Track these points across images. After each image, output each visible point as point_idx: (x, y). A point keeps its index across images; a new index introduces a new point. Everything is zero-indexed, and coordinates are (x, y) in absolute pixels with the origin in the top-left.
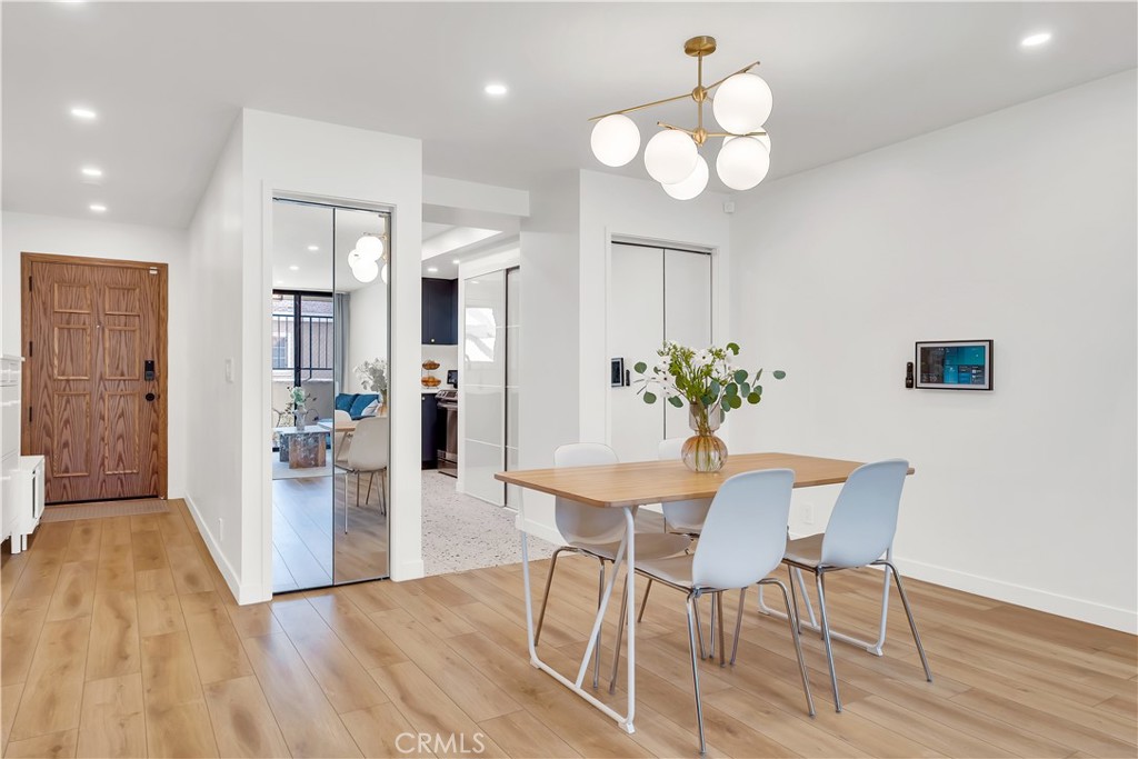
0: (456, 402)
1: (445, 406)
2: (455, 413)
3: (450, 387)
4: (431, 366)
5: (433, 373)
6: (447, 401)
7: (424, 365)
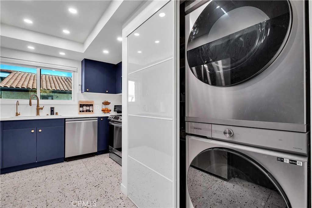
0: (121, 123)
1: (113, 124)
2: (120, 129)
3: (115, 114)
4: (106, 103)
5: (107, 106)
6: (113, 121)
7: (103, 103)
